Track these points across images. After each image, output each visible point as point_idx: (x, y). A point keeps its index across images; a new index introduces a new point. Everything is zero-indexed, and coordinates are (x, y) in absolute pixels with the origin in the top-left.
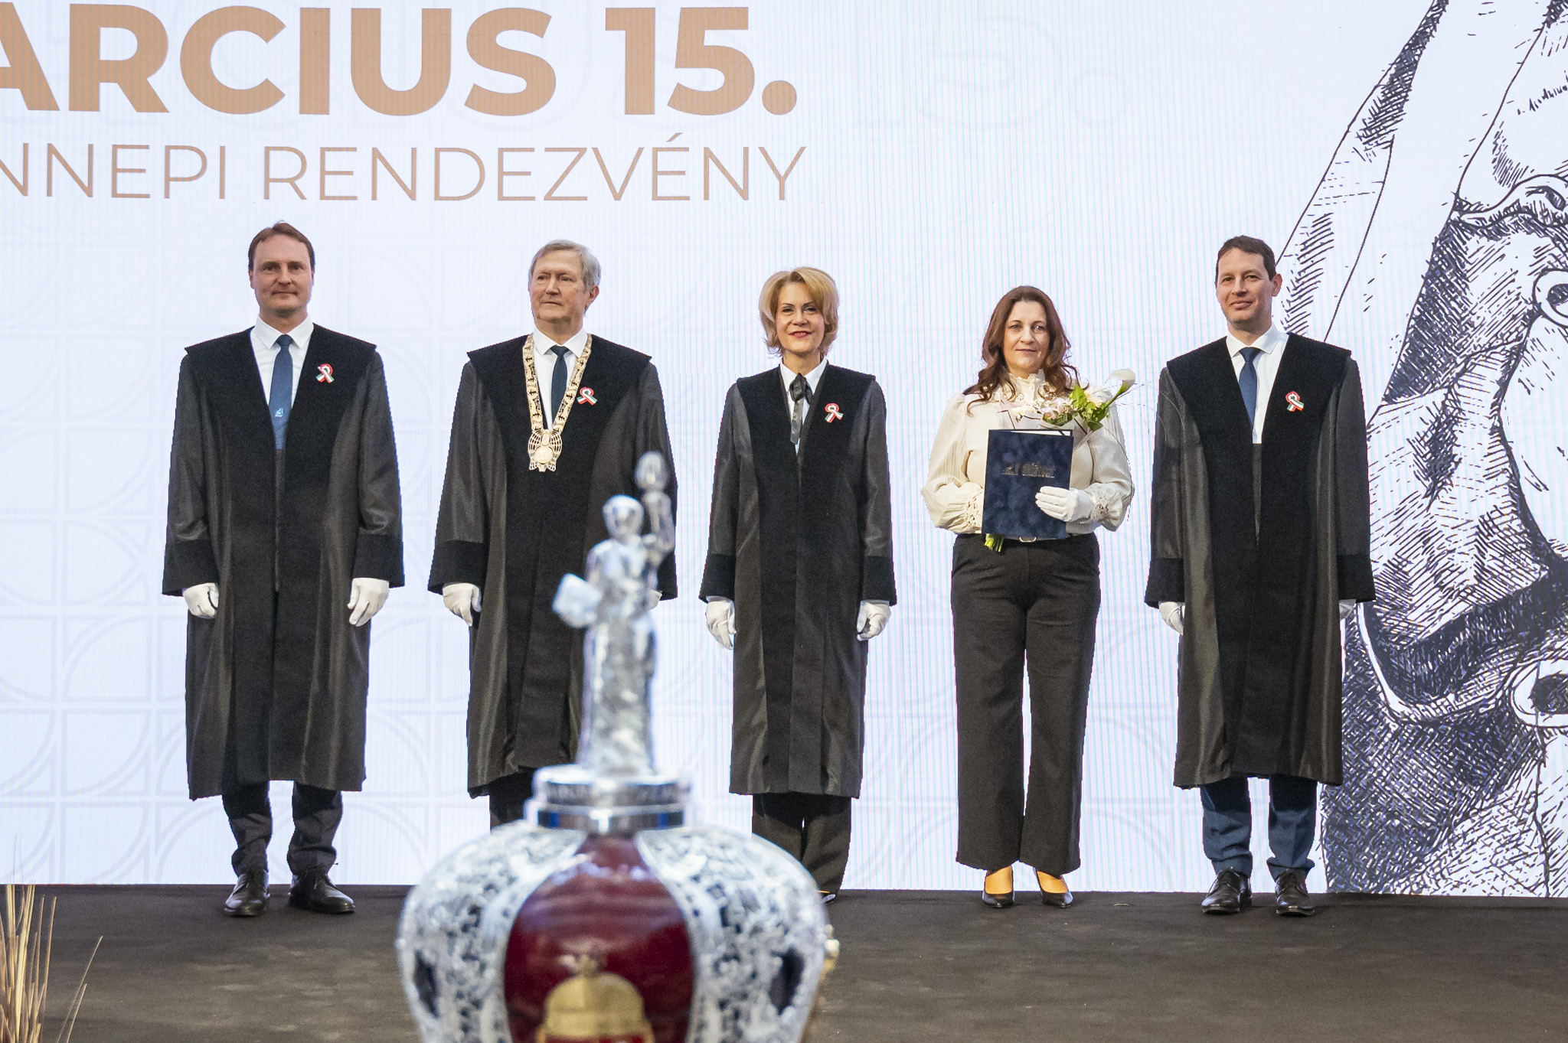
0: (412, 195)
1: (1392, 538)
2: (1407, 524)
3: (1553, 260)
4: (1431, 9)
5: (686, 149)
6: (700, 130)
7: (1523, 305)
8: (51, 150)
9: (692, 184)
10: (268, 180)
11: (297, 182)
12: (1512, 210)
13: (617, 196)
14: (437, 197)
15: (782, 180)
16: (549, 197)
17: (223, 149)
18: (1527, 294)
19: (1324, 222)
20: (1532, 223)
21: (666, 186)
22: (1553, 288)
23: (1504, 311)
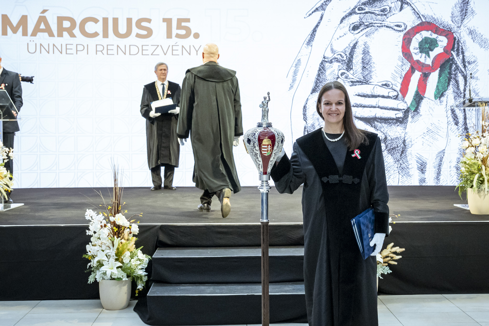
0: (125, 54)
1: (312, 119)
2: (315, 117)
3: (341, 68)
4: (319, 20)
5: (178, 45)
6: (182, 42)
7: (336, 76)
8: (54, 45)
9: (180, 52)
10: (97, 51)
11: (103, 52)
12: (334, 58)
13: (165, 54)
14: (130, 54)
15: (197, 51)
16: (152, 54)
17: (88, 45)
18: (337, 74)
19: (299, 60)
20: (338, 61)
21: (175, 52)
22: (342, 73)
23: (333, 77)
